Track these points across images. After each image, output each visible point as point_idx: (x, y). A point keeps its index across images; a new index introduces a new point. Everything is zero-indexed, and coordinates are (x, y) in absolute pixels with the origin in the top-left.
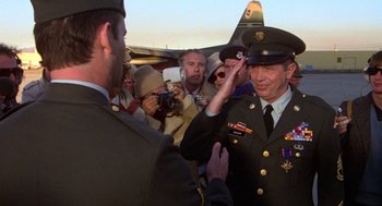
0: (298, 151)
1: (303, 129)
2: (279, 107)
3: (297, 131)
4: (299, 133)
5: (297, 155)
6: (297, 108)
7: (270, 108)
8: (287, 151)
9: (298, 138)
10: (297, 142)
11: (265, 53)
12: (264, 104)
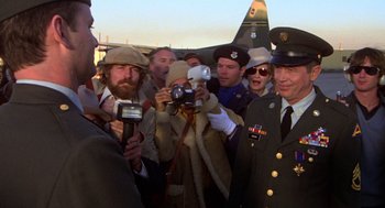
0: (311, 156)
1: (320, 134)
2: (299, 109)
3: (312, 135)
4: (314, 137)
5: (311, 159)
6: (316, 113)
7: (290, 110)
8: (300, 155)
9: (313, 143)
10: (311, 147)
11: (291, 54)
12: (285, 104)
